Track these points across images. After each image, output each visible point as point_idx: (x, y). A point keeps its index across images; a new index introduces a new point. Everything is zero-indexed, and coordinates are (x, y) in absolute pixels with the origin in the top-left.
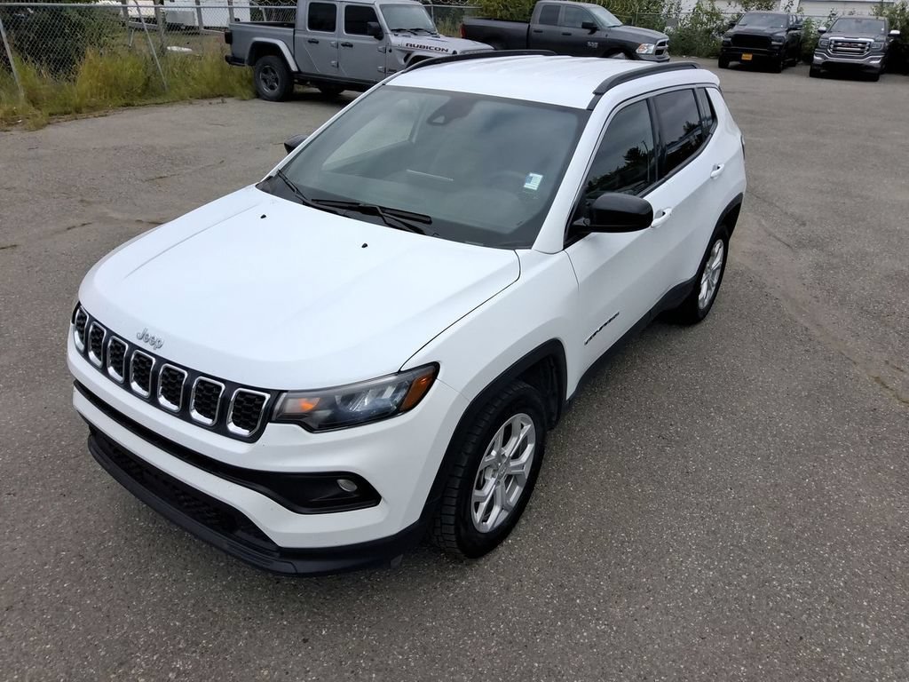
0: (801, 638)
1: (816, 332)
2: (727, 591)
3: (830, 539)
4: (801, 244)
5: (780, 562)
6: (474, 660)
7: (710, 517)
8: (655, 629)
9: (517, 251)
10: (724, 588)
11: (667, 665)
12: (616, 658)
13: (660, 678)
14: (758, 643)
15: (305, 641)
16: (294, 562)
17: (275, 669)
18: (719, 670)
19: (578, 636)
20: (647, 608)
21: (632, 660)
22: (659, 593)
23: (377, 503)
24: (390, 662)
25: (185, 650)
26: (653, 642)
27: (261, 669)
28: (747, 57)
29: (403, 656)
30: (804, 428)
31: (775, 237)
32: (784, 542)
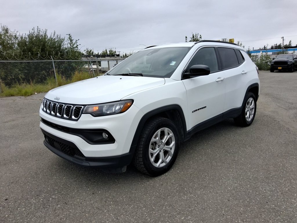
0: (267, 202)
1: (292, 129)
2: (241, 189)
3: (285, 178)
4: (290, 109)
5: (263, 183)
6: (145, 201)
7: (239, 171)
8: (211, 197)
9: (165, 78)
10: (240, 189)
11: (213, 206)
12: (195, 203)
13: (210, 209)
14: (250, 203)
15: (93, 194)
16: (89, 162)
17: (81, 199)
18: (233, 209)
19: (183, 197)
20: (210, 192)
21: (201, 204)
22: (215, 189)
23: (114, 143)
24: (118, 200)
25: (57, 194)
26: (210, 200)
27: (77, 199)
28: (280, 68)
29: (122, 198)
30: (281, 151)
31: (281, 107)
32: (266, 178)
